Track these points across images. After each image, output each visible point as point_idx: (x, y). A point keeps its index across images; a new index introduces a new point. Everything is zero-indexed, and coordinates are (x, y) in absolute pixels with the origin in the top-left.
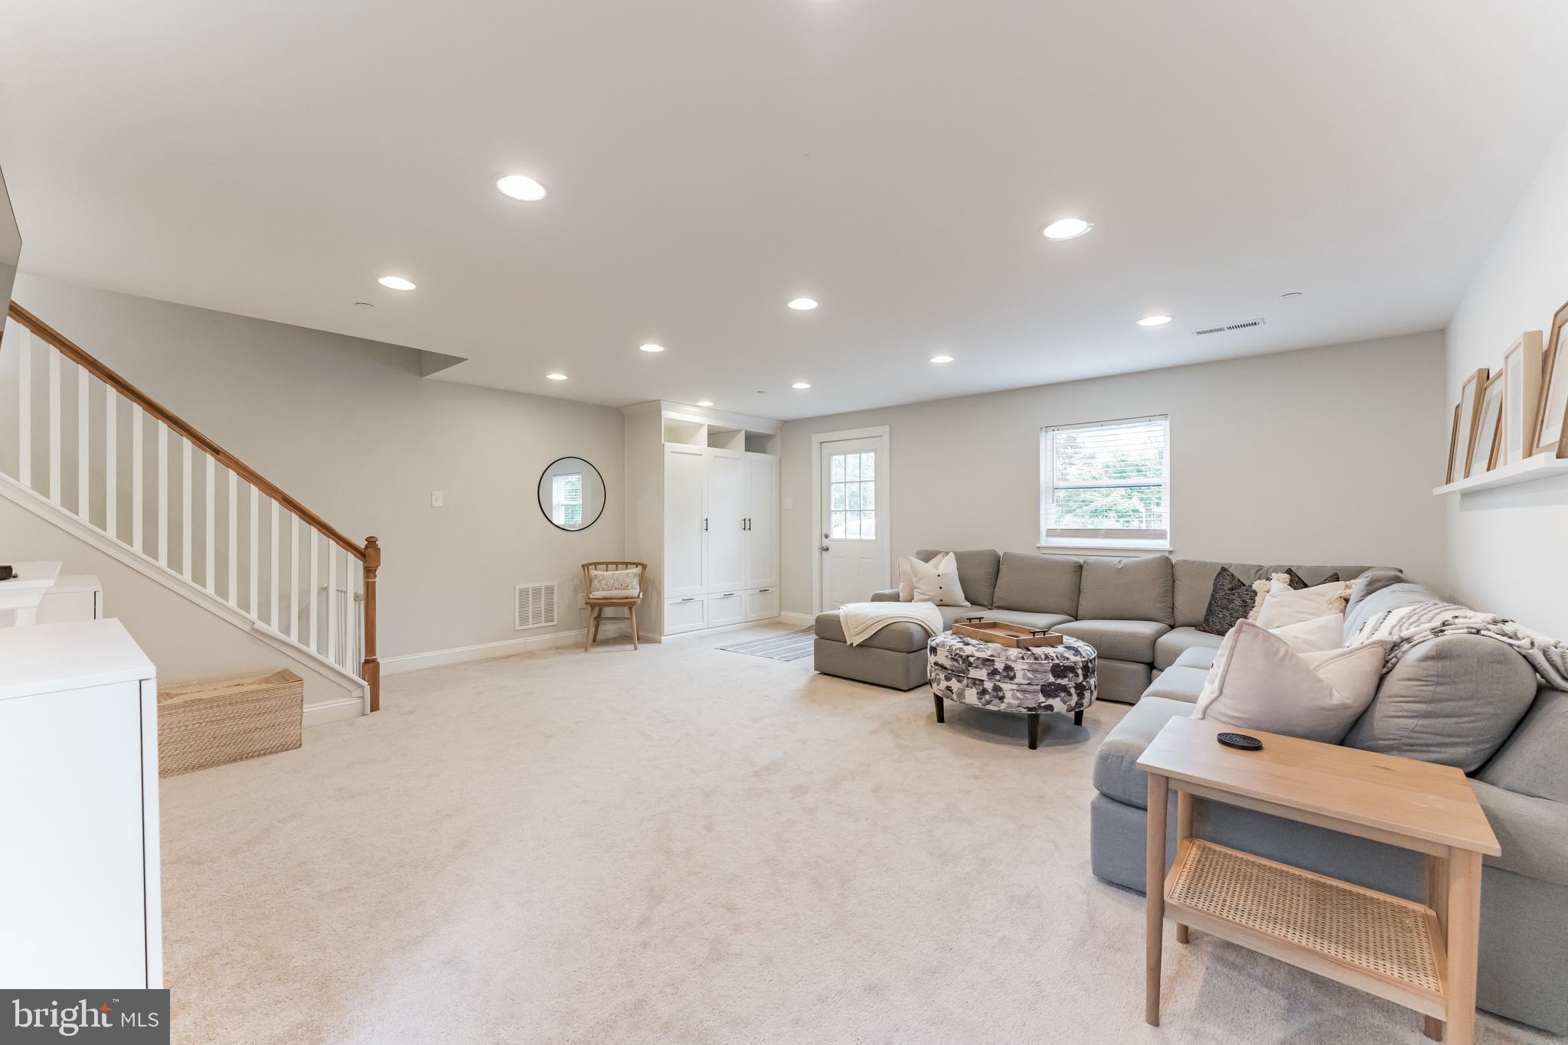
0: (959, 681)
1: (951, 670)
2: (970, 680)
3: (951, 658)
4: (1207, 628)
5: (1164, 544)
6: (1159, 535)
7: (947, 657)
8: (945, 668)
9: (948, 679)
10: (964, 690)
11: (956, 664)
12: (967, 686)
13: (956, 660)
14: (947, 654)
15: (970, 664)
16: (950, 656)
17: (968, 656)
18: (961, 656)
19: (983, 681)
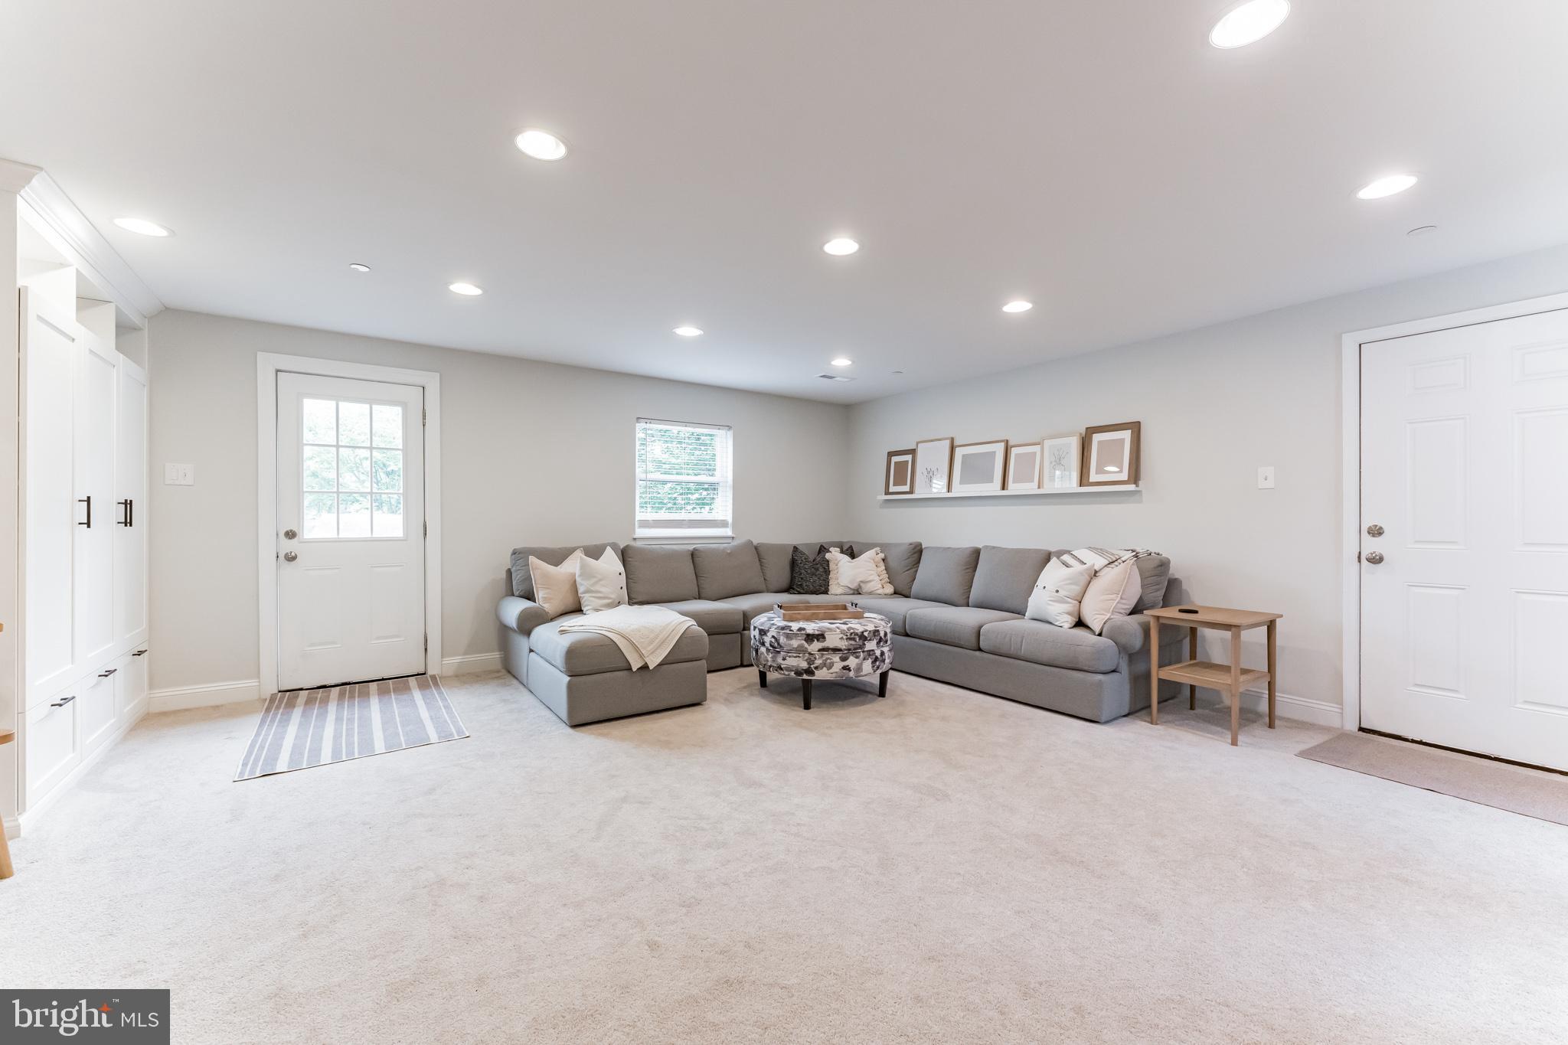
0: (857, 657)
1: (846, 650)
2: (866, 653)
3: (847, 639)
4: (802, 591)
5: (728, 532)
6: (723, 524)
7: (842, 638)
8: (840, 650)
9: (843, 659)
10: (861, 664)
11: (853, 642)
12: (864, 659)
13: (854, 639)
14: (841, 636)
15: (865, 639)
16: (845, 637)
17: (863, 632)
18: (856, 634)
19: (873, 650)
